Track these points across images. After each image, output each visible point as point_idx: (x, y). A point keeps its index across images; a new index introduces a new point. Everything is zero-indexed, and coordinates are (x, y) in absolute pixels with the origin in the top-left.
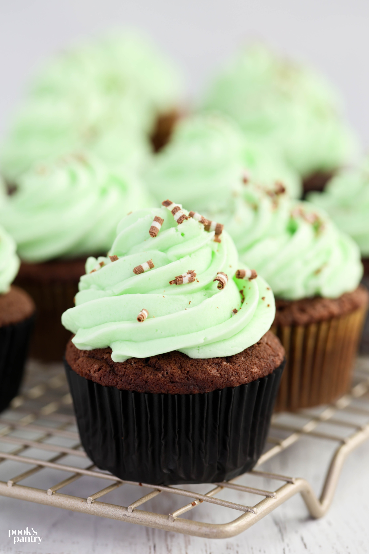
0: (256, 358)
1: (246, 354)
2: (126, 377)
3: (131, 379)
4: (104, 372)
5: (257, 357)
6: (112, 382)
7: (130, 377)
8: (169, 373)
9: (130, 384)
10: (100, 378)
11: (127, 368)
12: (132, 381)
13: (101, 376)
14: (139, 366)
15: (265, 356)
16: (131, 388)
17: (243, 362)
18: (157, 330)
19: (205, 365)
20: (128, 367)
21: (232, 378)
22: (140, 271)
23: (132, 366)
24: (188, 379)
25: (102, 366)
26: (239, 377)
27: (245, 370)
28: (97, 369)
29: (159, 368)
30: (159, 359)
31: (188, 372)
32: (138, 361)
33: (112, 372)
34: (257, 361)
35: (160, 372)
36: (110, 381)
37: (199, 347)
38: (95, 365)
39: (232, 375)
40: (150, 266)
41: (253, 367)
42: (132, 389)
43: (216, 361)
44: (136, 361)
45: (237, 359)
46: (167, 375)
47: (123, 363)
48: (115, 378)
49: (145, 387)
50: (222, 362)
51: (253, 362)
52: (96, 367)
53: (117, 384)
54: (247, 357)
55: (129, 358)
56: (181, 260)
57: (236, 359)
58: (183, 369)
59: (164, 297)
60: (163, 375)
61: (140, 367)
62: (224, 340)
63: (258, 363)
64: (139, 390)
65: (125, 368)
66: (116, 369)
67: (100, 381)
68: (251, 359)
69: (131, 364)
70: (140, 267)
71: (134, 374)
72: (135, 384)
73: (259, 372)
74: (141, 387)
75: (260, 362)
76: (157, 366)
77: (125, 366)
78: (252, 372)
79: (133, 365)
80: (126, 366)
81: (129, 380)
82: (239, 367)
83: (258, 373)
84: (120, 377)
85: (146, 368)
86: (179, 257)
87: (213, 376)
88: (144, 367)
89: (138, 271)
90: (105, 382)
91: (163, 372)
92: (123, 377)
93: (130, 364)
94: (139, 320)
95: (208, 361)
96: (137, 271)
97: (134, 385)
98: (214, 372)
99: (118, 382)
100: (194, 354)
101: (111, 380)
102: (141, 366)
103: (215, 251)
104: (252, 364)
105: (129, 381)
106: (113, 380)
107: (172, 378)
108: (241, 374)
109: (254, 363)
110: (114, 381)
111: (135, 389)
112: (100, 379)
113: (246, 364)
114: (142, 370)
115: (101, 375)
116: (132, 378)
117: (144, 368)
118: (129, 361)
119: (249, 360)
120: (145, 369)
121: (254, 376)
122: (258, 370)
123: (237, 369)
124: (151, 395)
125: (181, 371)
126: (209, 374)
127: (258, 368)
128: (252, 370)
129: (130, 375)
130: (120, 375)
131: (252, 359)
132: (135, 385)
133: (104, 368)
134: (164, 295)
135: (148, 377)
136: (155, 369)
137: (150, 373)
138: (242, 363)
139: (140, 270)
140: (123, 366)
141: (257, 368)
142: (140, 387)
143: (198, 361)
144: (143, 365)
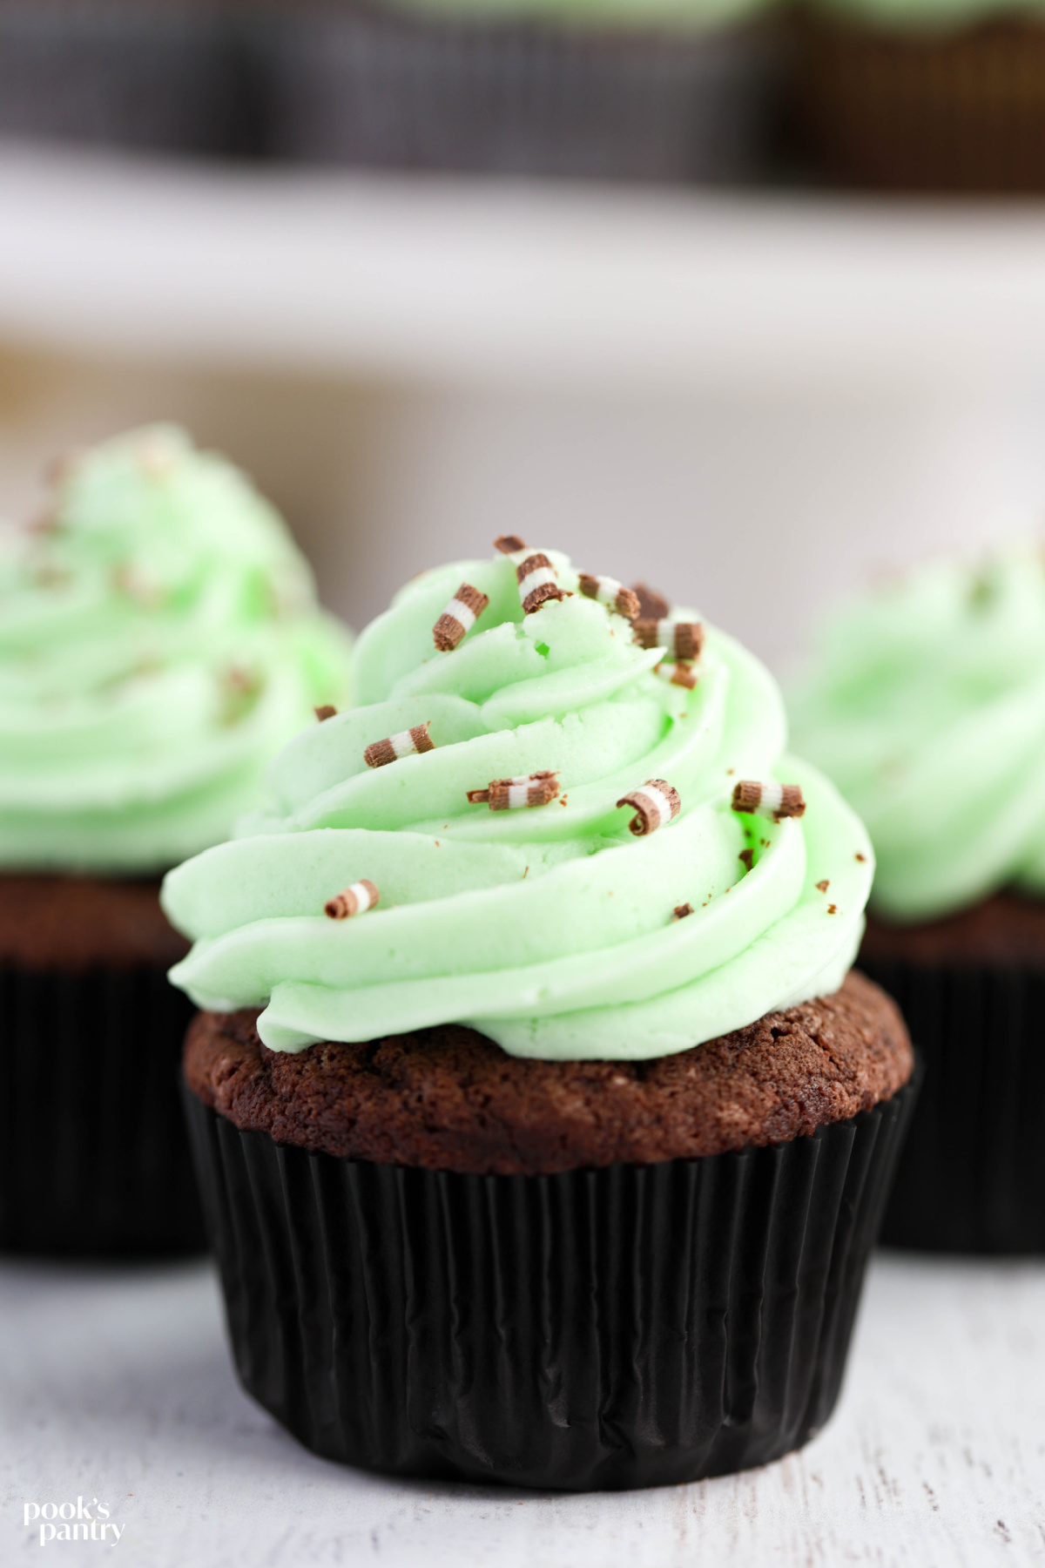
0: (747, 1076)
1: (714, 1058)
2: (297, 1103)
3: (310, 1111)
4: (241, 1083)
5: (754, 1074)
6: (257, 1117)
7: (306, 1102)
8: (425, 1099)
9: (306, 1127)
10: (231, 1101)
11: (304, 1072)
12: (312, 1117)
13: (232, 1096)
14: (339, 1068)
15: (786, 1074)
16: (308, 1140)
17: (690, 1085)
18: (392, 953)
19: (550, 1084)
20: (307, 1071)
21: (638, 1134)
22: (383, 757)
23: (321, 1068)
24: (483, 1122)
25: (241, 1063)
26: (666, 1132)
27: (695, 1110)
28: (225, 1071)
29: (399, 1078)
30: (407, 1051)
31: (488, 1099)
32: (344, 1052)
33: (262, 1082)
34: (748, 1086)
35: (399, 1093)
36: (252, 1113)
37: (534, 1021)
38: (224, 1058)
39: (640, 1122)
40: (416, 743)
41: (724, 1104)
42: (311, 1143)
43: (590, 1072)
44: (335, 1052)
45: (673, 1071)
46: (419, 1105)
47: (298, 1055)
48: (266, 1101)
49: (349, 1140)
50: (610, 1076)
51: (730, 1087)
52: (225, 1063)
53: (271, 1123)
54: (716, 1068)
55: (317, 1041)
56: (522, 729)
57: (666, 1072)
58: (471, 1089)
59: (437, 843)
60: (405, 1104)
61: (342, 1071)
62: (627, 1005)
63: (753, 1092)
64: (331, 1147)
65: (299, 1073)
66: (275, 1073)
67: (230, 1112)
68: (727, 1079)
69: (320, 1061)
70: (387, 743)
71: (318, 1093)
72: (319, 1125)
73: (751, 1123)
74: (336, 1136)
75: (762, 1090)
76: (394, 1074)
77: (299, 1067)
78: (718, 1120)
79: (323, 1064)
80: (303, 1067)
81: (303, 1112)
82: (670, 1100)
83: (745, 1127)
84: (280, 1099)
85: (359, 1077)
86: (518, 721)
87: (570, 1121)
88: (357, 1072)
89: (376, 757)
90: (240, 1114)
91: (406, 1092)
92: (290, 1102)
93: (314, 1061)
94: (331, 911)
95: (561, 1068)
96: (372, 756)
97: (316, 1129)
98: (575, 1107)
99: (274, 1116)
100: (517, 1043)
101: (254, 1108)
102: (349, 1068)
103: (675, 715)
104: (724, 1094)
105: (301, 1117)
106: (261, 1109)
107: (431, 1115)
108: (671, 1122)
109: (735, 1091)
110: (264, 1114)
111: (319, 1145)
112: (230, 1107)
113: (699, 1093)
114: (344, 1083)
115: (233, 1090)
116: (313, 1106)
117: (353, 1077)
118: (315, 1051)
119: (717, 1079)
120: (357, 1081)
121: (728, 1134)
122: (745, 1118)
123: (660, 1106)
124: (368, 1169)
125: (466, 1095)
126: (555, 1112)
127: (746, 1110)
128: (720, 1114)
129: (306, 1096)
130: (282, 1096)
131: (731, 1078)
132: (320, 1130)
133: (242, 1069)
134: (439, 840)
135: (358, 1105)
136: (389, 1080)
137: (367, 1093)
138: (687, 1089)
139: (382, 754)
140: (294, 1064)
141: (741, 1110)
142: (333, 1139)
143: (528, 1068)
144: (355, 1066)
